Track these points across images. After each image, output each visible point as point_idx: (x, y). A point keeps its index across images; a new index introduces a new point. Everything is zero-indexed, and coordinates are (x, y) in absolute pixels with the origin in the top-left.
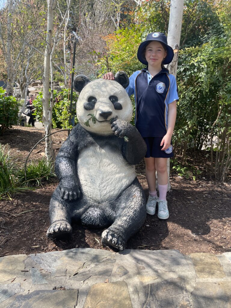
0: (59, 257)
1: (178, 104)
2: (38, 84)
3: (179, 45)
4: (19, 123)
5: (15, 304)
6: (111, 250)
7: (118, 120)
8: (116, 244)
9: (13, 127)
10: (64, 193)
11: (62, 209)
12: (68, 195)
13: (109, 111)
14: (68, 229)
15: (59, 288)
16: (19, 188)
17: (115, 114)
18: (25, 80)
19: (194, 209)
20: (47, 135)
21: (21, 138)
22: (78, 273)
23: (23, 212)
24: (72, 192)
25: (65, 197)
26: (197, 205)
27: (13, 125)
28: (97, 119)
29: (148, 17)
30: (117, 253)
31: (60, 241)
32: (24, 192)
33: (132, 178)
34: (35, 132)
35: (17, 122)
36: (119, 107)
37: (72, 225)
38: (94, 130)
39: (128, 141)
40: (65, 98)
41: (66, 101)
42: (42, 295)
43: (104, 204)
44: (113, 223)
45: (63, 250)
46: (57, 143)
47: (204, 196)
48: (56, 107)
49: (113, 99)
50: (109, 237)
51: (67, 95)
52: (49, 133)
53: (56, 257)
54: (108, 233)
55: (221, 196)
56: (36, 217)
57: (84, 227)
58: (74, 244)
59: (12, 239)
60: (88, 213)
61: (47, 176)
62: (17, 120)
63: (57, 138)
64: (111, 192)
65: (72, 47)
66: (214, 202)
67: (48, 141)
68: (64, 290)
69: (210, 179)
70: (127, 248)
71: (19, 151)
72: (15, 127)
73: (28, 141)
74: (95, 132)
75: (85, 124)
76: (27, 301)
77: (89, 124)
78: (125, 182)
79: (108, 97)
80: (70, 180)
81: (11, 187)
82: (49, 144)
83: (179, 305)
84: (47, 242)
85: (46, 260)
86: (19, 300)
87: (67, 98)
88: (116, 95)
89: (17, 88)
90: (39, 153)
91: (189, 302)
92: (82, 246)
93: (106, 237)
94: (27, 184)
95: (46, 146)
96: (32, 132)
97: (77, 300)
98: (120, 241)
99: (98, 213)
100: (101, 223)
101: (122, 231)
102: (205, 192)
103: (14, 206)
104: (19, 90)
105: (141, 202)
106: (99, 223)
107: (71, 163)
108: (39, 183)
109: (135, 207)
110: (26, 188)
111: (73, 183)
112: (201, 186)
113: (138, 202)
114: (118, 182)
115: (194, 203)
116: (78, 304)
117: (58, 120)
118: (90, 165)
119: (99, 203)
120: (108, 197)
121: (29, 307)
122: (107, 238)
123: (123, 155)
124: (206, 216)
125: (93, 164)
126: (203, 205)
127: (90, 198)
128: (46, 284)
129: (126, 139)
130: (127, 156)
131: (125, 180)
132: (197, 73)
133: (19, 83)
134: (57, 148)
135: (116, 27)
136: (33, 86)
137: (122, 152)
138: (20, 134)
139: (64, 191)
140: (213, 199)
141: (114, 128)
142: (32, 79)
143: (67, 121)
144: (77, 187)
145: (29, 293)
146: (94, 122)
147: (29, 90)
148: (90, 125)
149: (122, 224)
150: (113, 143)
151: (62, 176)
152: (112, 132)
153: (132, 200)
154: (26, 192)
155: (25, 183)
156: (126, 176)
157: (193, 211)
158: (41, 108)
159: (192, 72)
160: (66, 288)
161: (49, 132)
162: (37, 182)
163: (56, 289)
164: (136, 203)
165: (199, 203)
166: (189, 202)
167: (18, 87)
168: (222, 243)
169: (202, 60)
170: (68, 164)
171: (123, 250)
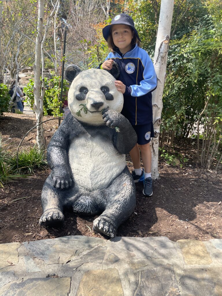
0: (51, 244)
1: (167, 94)
2: (28, 71)
3: (169, 36)
4: (10, 109)
5: (9, 293)
6: (102, 238)
7: (109, 111)
8: (108, 232)
9: (4, 114)
10: (56, 182)
11: (54, 197)
12: (60, 183)
13: (101, 101)
14: (60, 218)
15: (52, 276)
16: (11, 176)
17: (106, 104)
18: (16, 67)
19: (181, 196)
20: (38, 123)
21: (12, 126)
22: (70, 261)
23: (16, 200)
24: (64, 181)
25: (58, 186)
26: (184, 192)
27: (4, 112)
28: (89, 109)
29: (139, 7)
30: (109, 240)
31: (52, 228)
32: (16, 180)
33: (123, 167)
34: (26, 119)
35: (8, 109)
36: (110, 98)
37: (64, 213)
38: (85, 120)
39: (119, 131)
40: (55, 85)
41: (57, 88)
42: (36, 283)
43: (95, 192)
44: (104, 211)
45: (55, 238)
46: (48, 130)
47: (191, 183)
48: (47, 95)
49: (105, 89)
50: (100, 226)
51: (58, 82)
52: (40, 122)
53: (49, 244)
54: (99, 221)
55: (206, 183)
56: (28, 204)
57: (76, 214)
58: (66, 231)
59: (5, 226)
60: (79, 201)
61: (39, 164)
62: (8, 107)
63: (48, 125)
64: (102, 180)
65: (63, 35)
66: (200, 189)
67: (39, 129)
68: (57, 277)
69: (196, 166)
70: (118, 235)
71: (10, 138)
72: (6, 114)
73: (19, 128)
74: (87, 122)
75: (76, 114)
76: (21, 289)
77: (80, 115)
78: (116, 171)
79: (100, 87)
80: (62, 169)
81: (3, 175)
82: (41, 132)
83: (168, 291)
84: (40, 229)
85: (39, 248)
86: (13, 288)
87: (58, 86)
88: (107, 86)
89: (7, 74)
90: (31, 141)
91: (178, 288)
92: (74, 233)
93: (97, 225)
94: (19, 172)
95: (38, 134)
96: (23, 120)
97: (70, 287)
98: (111, 229)
99: (90, 201)
100: (92, 211)
101: (113, 219)
102: (192, 180)
103: (7, 194)
104: (9, 76)
105: (131, 191)
106: (90, 211)
107: (63, 152)
108: (31, 171)
109: (125, 195)
110: (18, 176)
111: (64, 171)
112: (188, 173)
113: (128, 190)
114: (109, 171)
115: (181, 190)
116: (71, 292)
117: (49, 108)
118: (82, 155)
119: (90, 191)
120: (99, 186)
121: (23, 295)
122: (99, 226)
123: (114, 145)
124: (193, 203)
125: (84, 153)
126: (190, 192)
127: (82, 186)
128: (40, 272)
129: (117, 130)
130: (118, 146)
131: (116, 169)
132: (185, 64)
133: (10, 69)
134: (48, 135)
135: (106, 15)
136: (23, 72)
137: (113, 141)
138: (11, 121)
139: (56, 180)
140: (199, 186)
141: (105, 119)
142: (22, 65)
143: (58, 109)
144: (69, 176)
145: (23, 281)
146: (85, 112)
147: (19, 77)
148: (82, 115)
149: (113, 213)
150: (104, 132)
151: (54, 165)
152: (103, 122)
153: (123, 188)
154: (18, 180)
155: (17, 170)
156: (116, 165)
157: (181, 198)
158: (32, 95)
159: (181, 62)
160: (59, 275)
161: (40, 120)
162: (29, 169)
163: (49, 276)
164: (127, 192)
165: (186, 190)
166: (176, 189)
167: (9, 73)
168: (208, 230)
169: (191, 51)
170: (60, 154)
171: (114, 237)
